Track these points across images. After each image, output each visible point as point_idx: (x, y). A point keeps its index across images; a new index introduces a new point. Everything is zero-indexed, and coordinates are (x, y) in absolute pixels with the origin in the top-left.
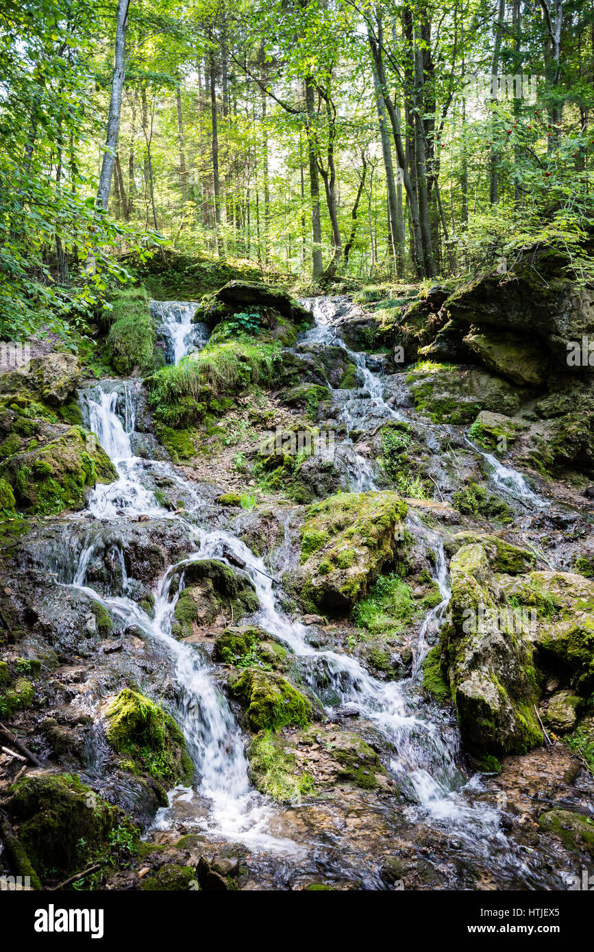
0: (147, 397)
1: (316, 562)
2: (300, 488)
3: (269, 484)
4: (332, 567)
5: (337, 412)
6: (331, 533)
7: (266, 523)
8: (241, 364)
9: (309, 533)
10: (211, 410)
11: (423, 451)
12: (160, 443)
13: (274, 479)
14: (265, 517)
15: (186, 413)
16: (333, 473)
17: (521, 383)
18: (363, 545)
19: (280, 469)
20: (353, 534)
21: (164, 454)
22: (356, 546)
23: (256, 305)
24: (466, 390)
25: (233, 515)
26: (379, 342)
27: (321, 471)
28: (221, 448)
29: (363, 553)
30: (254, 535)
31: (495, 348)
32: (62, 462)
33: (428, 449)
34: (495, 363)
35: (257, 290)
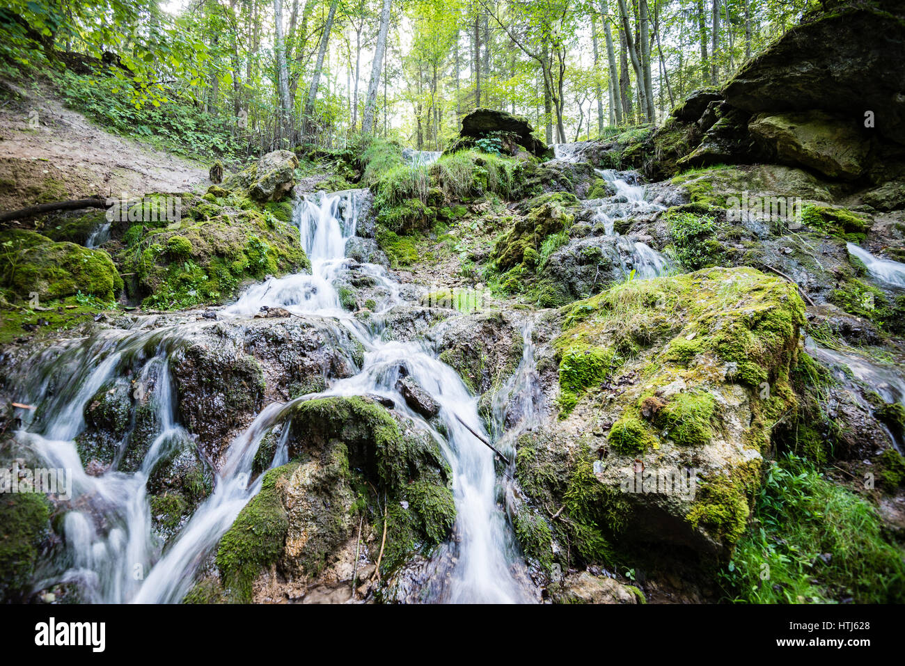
0: (372, 202)
1: (600, 418)
2: (545, 288)
3: (503, 287)
4: (650, 436)
5: (589, 214)
6: (624, 351)
7: (491, 332)
8: (477, 167)
9: (575, 350)
10: (443, 219)
11: (743, 235)
12: (380, 248)
13: (510, 279)
14: (489, 321)
15: (411, 216)
16: (601, 263)
17: (834, 174)
18: (729, 381)
19: (519, 267)
20: (692, 353)
21: (382, 258)
22: (712, 382)
23: (497, 130)
24: (758, 184)
25: (437, 319)
26: (626, 163)
27: (581, 263)
28: (449, 255)
29: (736, 403)
30: (466, 351)
31: (799, 128)
32: (211, 241)
33: (751, 233)
34: (799, 147)
35: (499, 114)
